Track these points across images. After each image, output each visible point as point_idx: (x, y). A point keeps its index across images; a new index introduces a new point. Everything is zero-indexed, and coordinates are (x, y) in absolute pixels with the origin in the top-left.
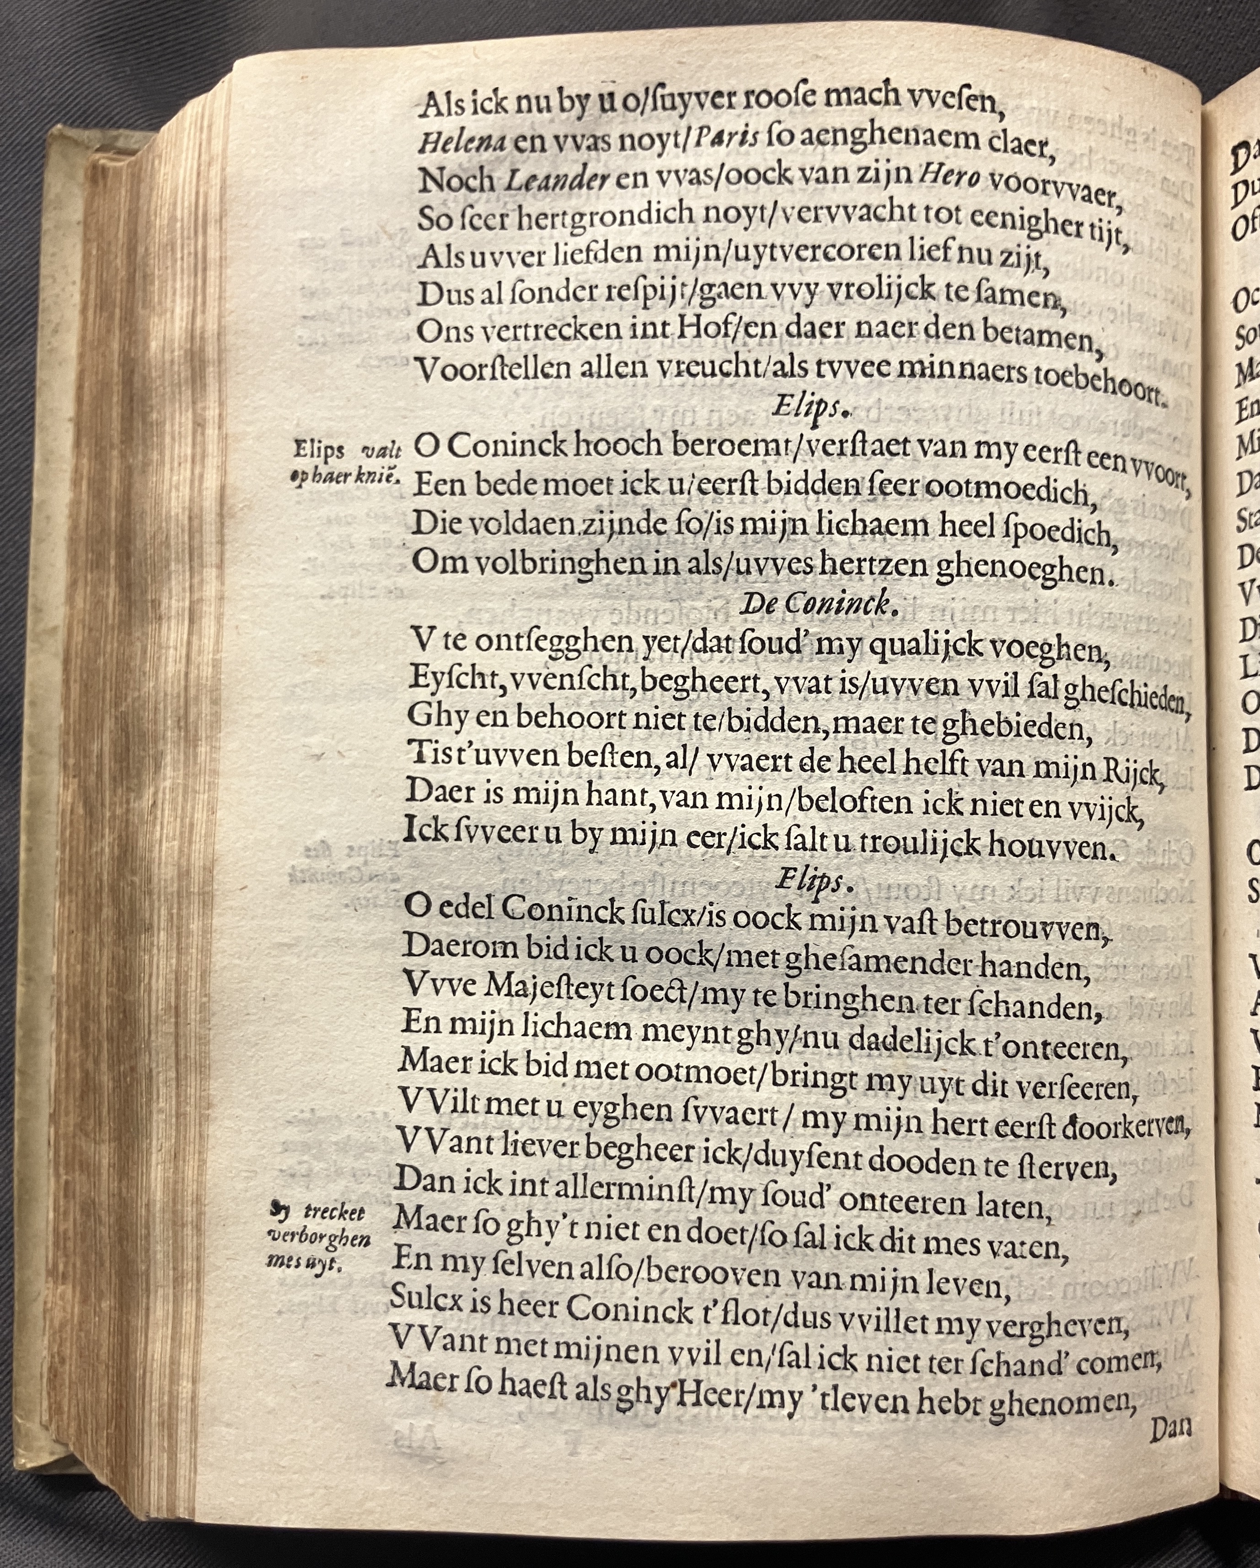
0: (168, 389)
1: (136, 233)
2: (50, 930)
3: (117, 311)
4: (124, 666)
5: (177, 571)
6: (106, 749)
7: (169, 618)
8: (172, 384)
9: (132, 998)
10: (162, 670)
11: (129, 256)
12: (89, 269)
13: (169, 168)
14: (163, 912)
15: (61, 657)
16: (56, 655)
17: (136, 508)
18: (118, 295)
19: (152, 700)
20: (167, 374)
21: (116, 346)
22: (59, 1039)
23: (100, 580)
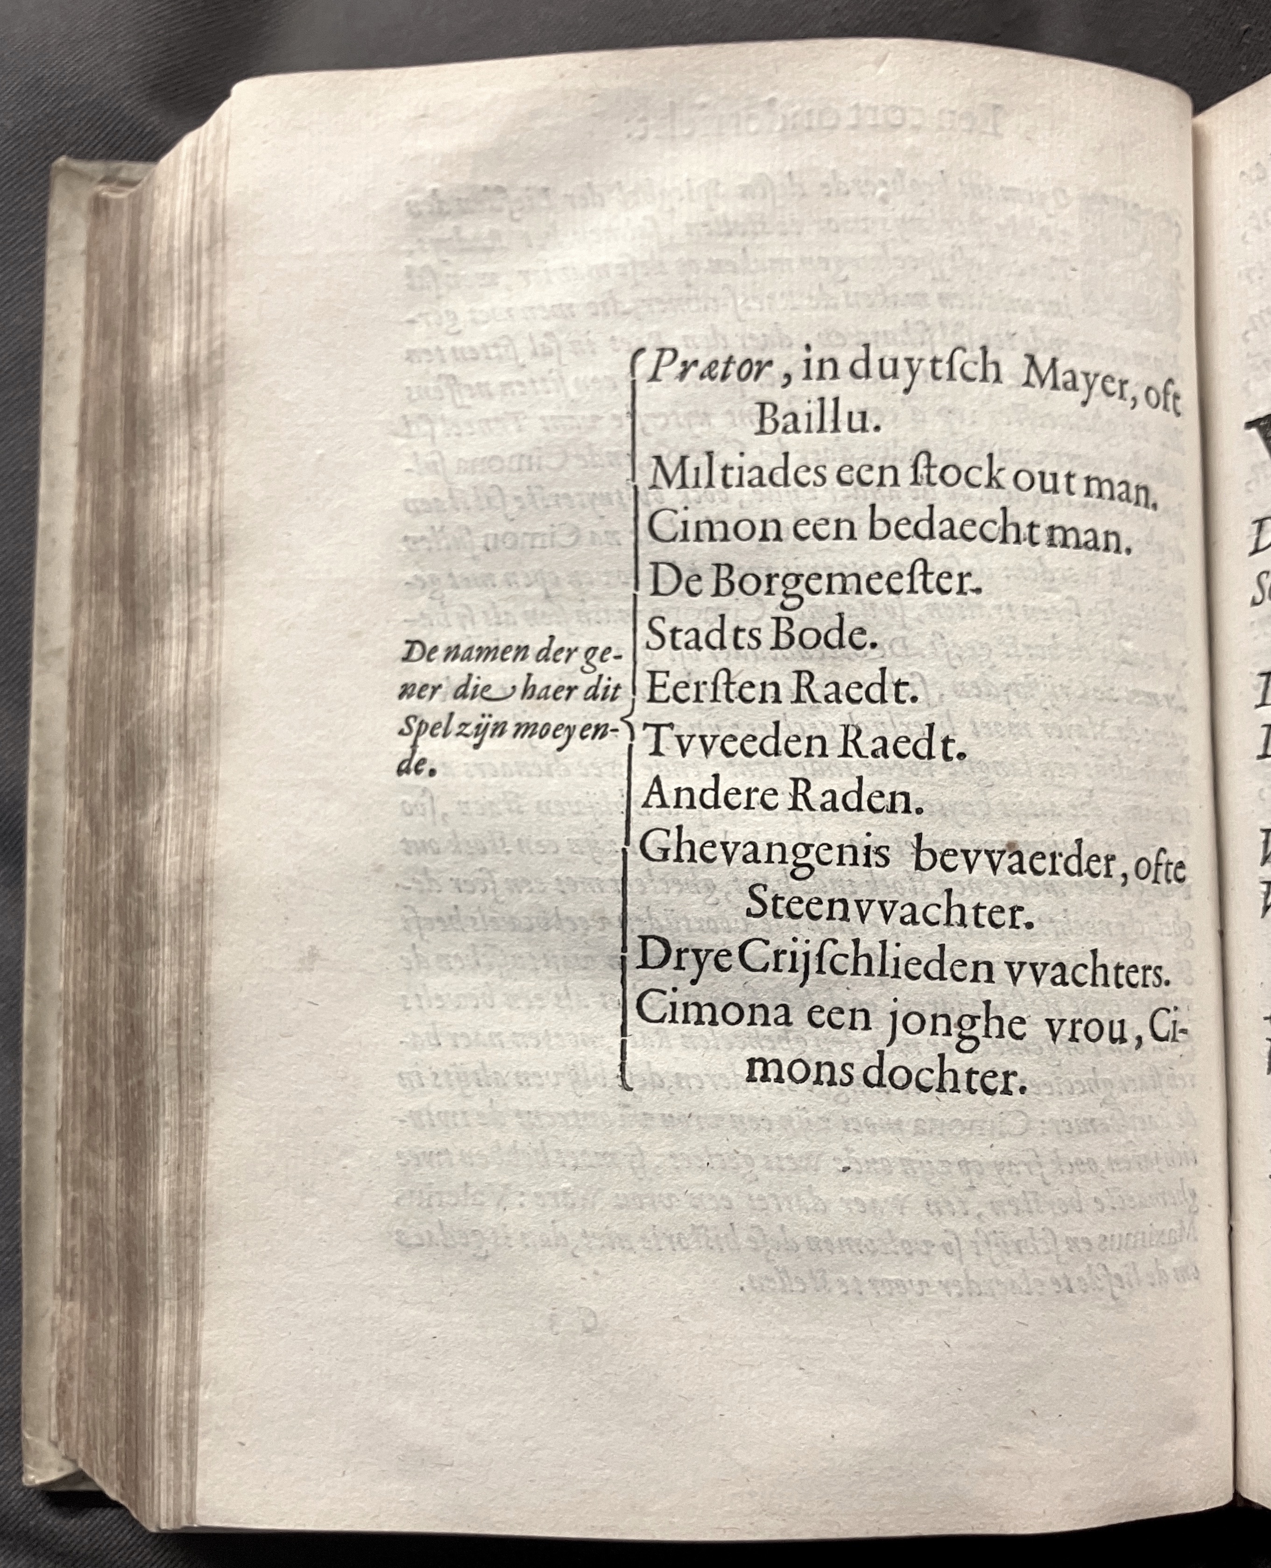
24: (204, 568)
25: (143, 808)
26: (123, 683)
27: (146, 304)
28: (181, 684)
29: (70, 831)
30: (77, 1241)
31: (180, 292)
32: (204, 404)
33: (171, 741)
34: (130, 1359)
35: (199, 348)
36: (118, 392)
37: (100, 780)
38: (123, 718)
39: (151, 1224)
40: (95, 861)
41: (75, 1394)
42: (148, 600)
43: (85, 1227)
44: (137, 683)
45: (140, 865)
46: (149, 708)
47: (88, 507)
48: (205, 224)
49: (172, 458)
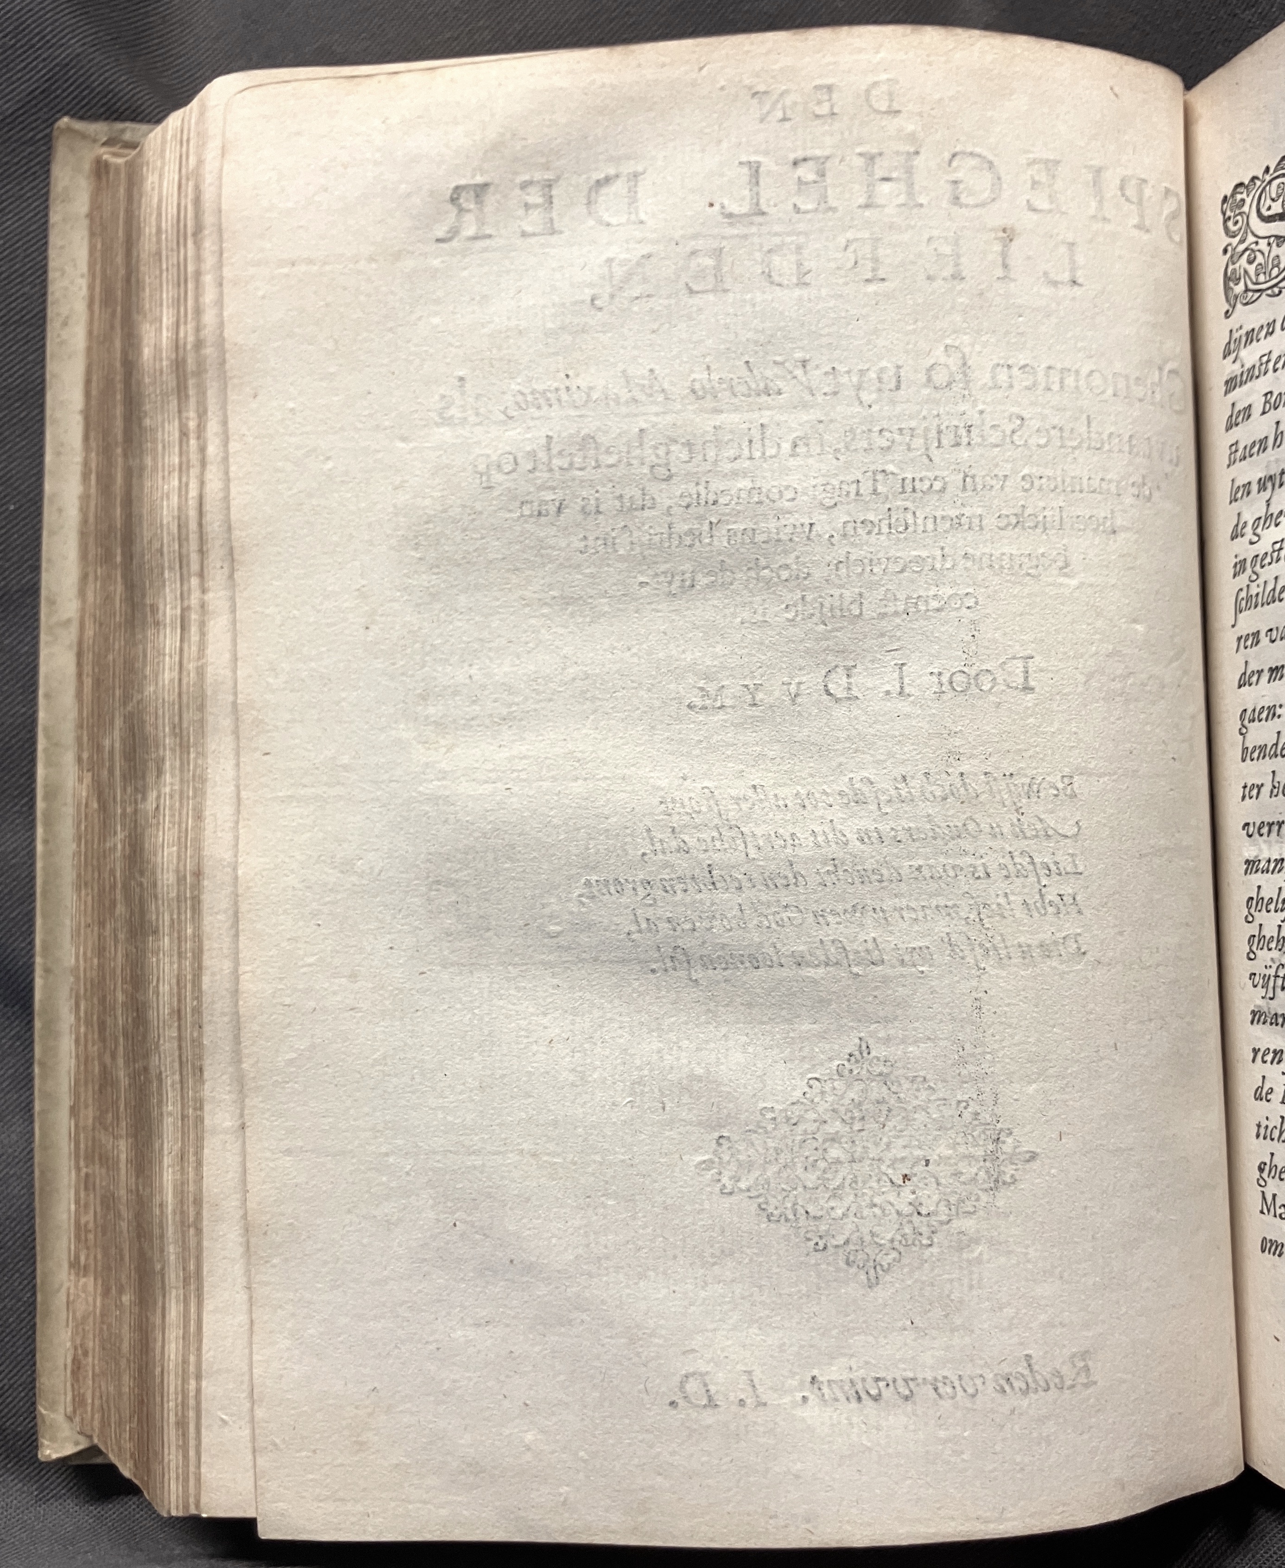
24: (194, 557)
25: (143, 792)
26: (125, 663)
27: (138, 281)
28: (176, 674)
29: (79, 805)
30: (90, 1217)
31: (169, 276)
32: (191, 392)
33: (167, 730)
34: (141, 1340)
35: (186, 333)
36: (118, 364)
37: (106, 756)
38: (126, 698)
39: (157, 1211)
40: (103, 838)
41: (90, 1369)
42: (144, 583)
43: (98, 1201)
44: (136, 665)
45: (142, 849)
46: (146, 693)
47: (93, 477)
48: (190, 208)
49: (163, 441)
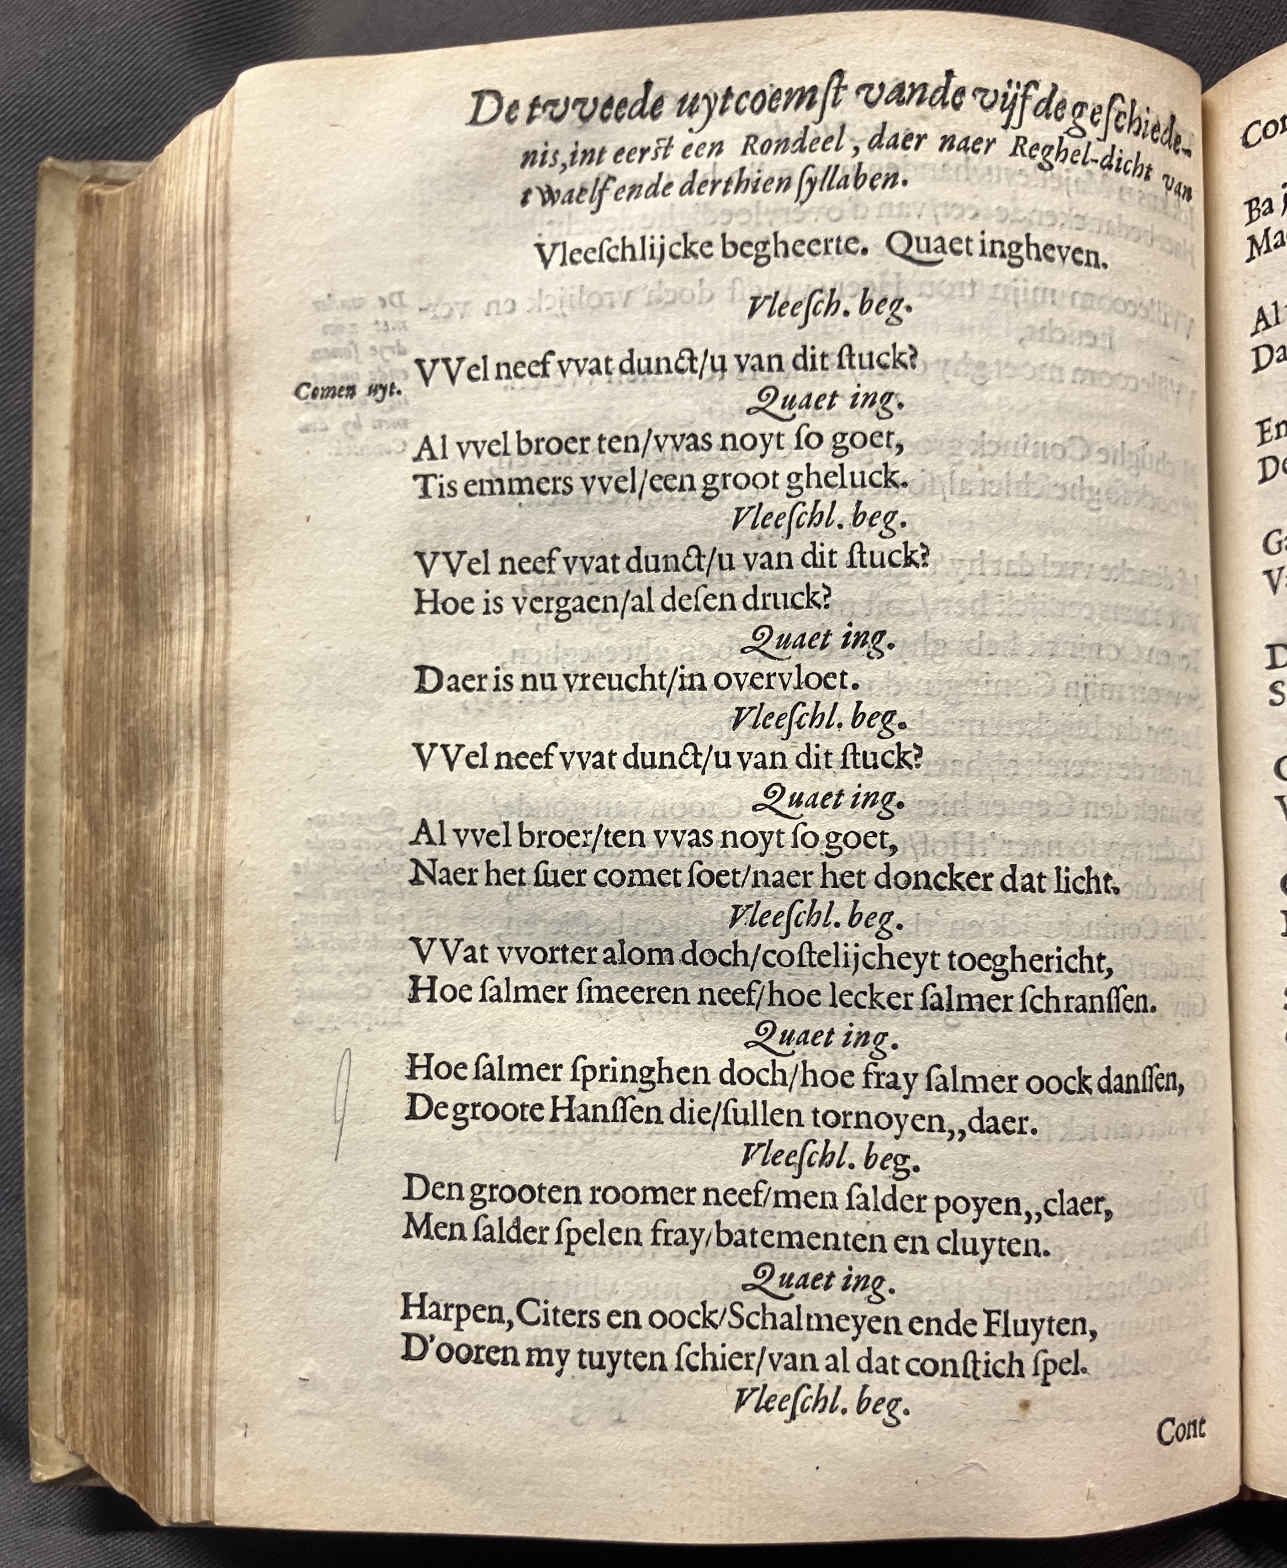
0: (176, 404)
1: (137, 253)
2: (54, 950)
3: (117, 335)
4: (131, 682)
5: (188, 582)
6: (112, 766)
7: (180, 630)
8: (181, 399)
9: (146, 1008)
10: (174, 682)
11: (129, 279)
12: (84, 299)
13: (173, 186)
14: (179, 920)
15: (61, 682)
16: (56, 679)
17: (143, 523)
18: (118, 319)
19: (164, 710)
20: (175, 387)
21: (116, 369)
22: (67, 1057)
23: (103, 602)
